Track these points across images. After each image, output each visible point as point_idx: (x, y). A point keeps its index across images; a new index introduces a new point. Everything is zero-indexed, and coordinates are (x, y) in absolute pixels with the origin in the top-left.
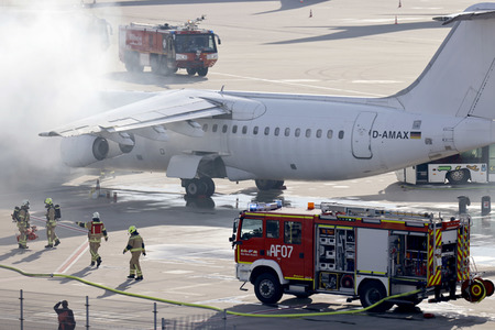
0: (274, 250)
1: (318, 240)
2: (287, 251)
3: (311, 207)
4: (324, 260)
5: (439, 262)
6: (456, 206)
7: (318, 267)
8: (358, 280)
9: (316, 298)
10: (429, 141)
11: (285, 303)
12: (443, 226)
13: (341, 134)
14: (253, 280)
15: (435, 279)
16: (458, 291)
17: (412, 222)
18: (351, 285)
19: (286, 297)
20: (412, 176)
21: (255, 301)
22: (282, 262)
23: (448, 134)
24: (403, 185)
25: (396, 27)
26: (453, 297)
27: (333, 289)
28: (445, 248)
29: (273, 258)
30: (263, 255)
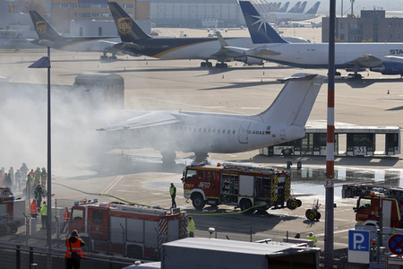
0: (201, 185)
1: (222, 180)
2: (207, 185)
3: (219, 165)
4: (224, 189)
5: (276, 191)
6: (286, 166)
7: (221, 192)
8: (240, 199)
9: (220, 207)
10: (274, 136)
11: (206, 208)
12: (279, 175)
13: (234, 132)
14: (191, 198)
15: (274, 199)
16: (285, 204)
17: (264, 172)
18: (237, 201)
19: (206, 206)
20: (266, 151)
21: (192, 207)
22: (205, 190)
23: (282, 133)
24: (261, 155)
25: (262, 83)
26: (283, 207)
27: (228, 203)
28: (279, 185)
29: (201, 188)
30: (196, 187)
